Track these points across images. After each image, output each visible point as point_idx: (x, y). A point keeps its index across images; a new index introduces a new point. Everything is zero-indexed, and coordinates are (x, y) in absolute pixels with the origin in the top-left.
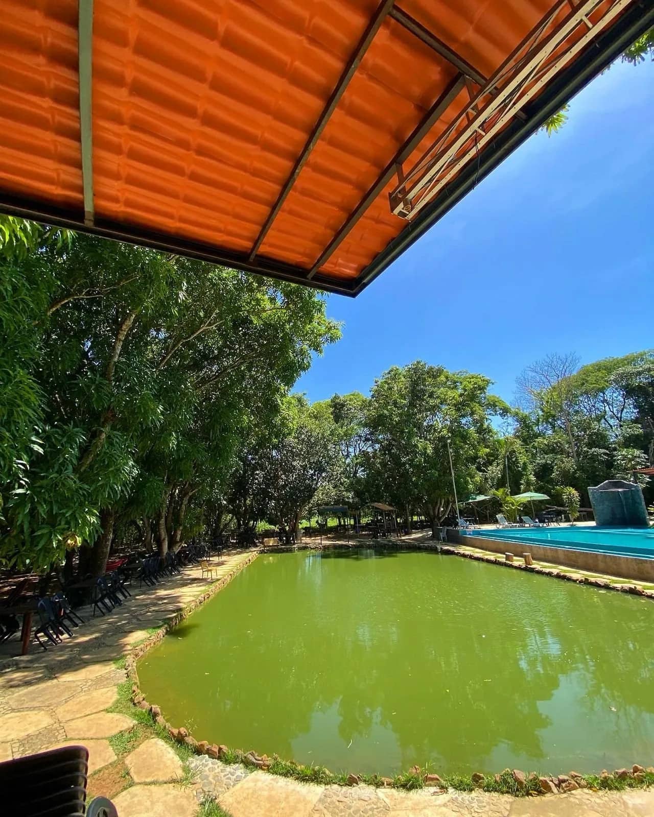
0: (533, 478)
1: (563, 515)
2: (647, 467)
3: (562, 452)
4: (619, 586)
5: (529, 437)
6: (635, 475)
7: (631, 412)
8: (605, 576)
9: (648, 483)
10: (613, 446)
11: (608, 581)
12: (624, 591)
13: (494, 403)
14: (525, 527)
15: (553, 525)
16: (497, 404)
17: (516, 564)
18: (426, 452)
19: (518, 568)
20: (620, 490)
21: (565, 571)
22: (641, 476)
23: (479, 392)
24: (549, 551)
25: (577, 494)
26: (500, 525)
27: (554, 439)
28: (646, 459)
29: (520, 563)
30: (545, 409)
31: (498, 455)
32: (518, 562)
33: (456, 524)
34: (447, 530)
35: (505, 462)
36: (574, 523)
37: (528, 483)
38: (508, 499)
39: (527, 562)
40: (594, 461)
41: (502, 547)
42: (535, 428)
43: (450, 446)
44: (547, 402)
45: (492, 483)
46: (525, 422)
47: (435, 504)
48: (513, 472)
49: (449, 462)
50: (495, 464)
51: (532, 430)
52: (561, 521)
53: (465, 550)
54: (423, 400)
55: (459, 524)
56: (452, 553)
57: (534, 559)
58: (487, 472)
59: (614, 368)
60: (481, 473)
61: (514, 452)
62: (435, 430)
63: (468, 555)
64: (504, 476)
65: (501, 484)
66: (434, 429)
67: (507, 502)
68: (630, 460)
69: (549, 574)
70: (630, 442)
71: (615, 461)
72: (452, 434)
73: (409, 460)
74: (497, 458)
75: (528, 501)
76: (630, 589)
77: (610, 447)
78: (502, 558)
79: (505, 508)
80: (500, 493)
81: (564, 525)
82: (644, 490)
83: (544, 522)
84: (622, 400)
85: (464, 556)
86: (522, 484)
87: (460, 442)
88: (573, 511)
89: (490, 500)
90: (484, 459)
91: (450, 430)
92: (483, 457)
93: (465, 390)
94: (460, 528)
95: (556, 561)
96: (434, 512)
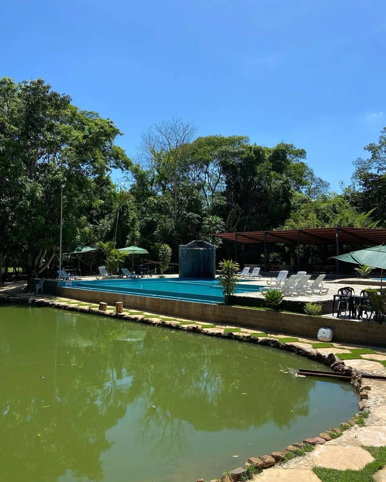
0: (138, 234)
1: (156, 269)
2: (223, 232)
3: (167, 212)
4: (185, 326)
5: (143, 195)
6: (213, 238)
7: (222, 187)
8: (178, 319)
9: (221, 245)
10: (204, 212)
11: (179, 323)
12: (189, 330)
13: (117, 155)
14: (122, 278)
15: (146, 277)
16: (120, 156)
17: (108, 312)
18: (34, 195)
19: (110, 316)
20: (201, 249)
21: (148, 316)
22: (218, 239)
23: (104, 138)
24: (138, 299)
25: (170, 251)
26: (101, 276)
27: (163, 200)
28: (223, 225)
29: (112, 311)
30: (161, 171)
31: (112, 209)
32: (110, 310)
33: (57, 275)
34: (45, 281)
35: (116, 216)
36: (163, 275)
37: (133, 239)
38: (113, 251)
39: (118, 310)
40: (189, 224)
41: (98, 296)
42: (149, 188)
43: (63, 192)
44: (164, 164)
45: (101, 236)
46: (142, 179)
47: (35, 254)
48: (121, 226)
49: (60, 209)
50: (107, 217)
51: (147, 189)
52: (154, 273)
53: (61, 301)
54: (40, 132)
55: (60, 276)
56: (47, 305)
57: (124, 307)
58: (98, 225)
59: (220, 146)
60: (92, 225)
61: (127, 207)
62: (49, 172)
63: (62, 306)
64: (113, 229)
65: (108, 237)
66: (49, 170)
67: (112, 255)
68: (213, 225)
69: (135, 320)
70: (217, 210)
71: (203, 225)
72: (68, 178)
73: (12, 202)
74: (110, 212)
75: (130, 254)
76: (194, 328)
77: (202, 213)
78: (95, 307)
79: (108, 260)
80: (106, 245)
81: (155, 277)
82: (217, 249)
83: (140, 274)
84: (218, 175)
85: (59, 307)
86: (128, 239)
87: (75, 189)
88: (164, 264)
89: (96, 252)
90: (98, 212)
91: (68, 174)
92: (96, 209)
93: (90, 133)
94: (59, 280)
95: (142, 308)
96: (33, 262)
